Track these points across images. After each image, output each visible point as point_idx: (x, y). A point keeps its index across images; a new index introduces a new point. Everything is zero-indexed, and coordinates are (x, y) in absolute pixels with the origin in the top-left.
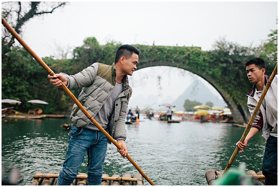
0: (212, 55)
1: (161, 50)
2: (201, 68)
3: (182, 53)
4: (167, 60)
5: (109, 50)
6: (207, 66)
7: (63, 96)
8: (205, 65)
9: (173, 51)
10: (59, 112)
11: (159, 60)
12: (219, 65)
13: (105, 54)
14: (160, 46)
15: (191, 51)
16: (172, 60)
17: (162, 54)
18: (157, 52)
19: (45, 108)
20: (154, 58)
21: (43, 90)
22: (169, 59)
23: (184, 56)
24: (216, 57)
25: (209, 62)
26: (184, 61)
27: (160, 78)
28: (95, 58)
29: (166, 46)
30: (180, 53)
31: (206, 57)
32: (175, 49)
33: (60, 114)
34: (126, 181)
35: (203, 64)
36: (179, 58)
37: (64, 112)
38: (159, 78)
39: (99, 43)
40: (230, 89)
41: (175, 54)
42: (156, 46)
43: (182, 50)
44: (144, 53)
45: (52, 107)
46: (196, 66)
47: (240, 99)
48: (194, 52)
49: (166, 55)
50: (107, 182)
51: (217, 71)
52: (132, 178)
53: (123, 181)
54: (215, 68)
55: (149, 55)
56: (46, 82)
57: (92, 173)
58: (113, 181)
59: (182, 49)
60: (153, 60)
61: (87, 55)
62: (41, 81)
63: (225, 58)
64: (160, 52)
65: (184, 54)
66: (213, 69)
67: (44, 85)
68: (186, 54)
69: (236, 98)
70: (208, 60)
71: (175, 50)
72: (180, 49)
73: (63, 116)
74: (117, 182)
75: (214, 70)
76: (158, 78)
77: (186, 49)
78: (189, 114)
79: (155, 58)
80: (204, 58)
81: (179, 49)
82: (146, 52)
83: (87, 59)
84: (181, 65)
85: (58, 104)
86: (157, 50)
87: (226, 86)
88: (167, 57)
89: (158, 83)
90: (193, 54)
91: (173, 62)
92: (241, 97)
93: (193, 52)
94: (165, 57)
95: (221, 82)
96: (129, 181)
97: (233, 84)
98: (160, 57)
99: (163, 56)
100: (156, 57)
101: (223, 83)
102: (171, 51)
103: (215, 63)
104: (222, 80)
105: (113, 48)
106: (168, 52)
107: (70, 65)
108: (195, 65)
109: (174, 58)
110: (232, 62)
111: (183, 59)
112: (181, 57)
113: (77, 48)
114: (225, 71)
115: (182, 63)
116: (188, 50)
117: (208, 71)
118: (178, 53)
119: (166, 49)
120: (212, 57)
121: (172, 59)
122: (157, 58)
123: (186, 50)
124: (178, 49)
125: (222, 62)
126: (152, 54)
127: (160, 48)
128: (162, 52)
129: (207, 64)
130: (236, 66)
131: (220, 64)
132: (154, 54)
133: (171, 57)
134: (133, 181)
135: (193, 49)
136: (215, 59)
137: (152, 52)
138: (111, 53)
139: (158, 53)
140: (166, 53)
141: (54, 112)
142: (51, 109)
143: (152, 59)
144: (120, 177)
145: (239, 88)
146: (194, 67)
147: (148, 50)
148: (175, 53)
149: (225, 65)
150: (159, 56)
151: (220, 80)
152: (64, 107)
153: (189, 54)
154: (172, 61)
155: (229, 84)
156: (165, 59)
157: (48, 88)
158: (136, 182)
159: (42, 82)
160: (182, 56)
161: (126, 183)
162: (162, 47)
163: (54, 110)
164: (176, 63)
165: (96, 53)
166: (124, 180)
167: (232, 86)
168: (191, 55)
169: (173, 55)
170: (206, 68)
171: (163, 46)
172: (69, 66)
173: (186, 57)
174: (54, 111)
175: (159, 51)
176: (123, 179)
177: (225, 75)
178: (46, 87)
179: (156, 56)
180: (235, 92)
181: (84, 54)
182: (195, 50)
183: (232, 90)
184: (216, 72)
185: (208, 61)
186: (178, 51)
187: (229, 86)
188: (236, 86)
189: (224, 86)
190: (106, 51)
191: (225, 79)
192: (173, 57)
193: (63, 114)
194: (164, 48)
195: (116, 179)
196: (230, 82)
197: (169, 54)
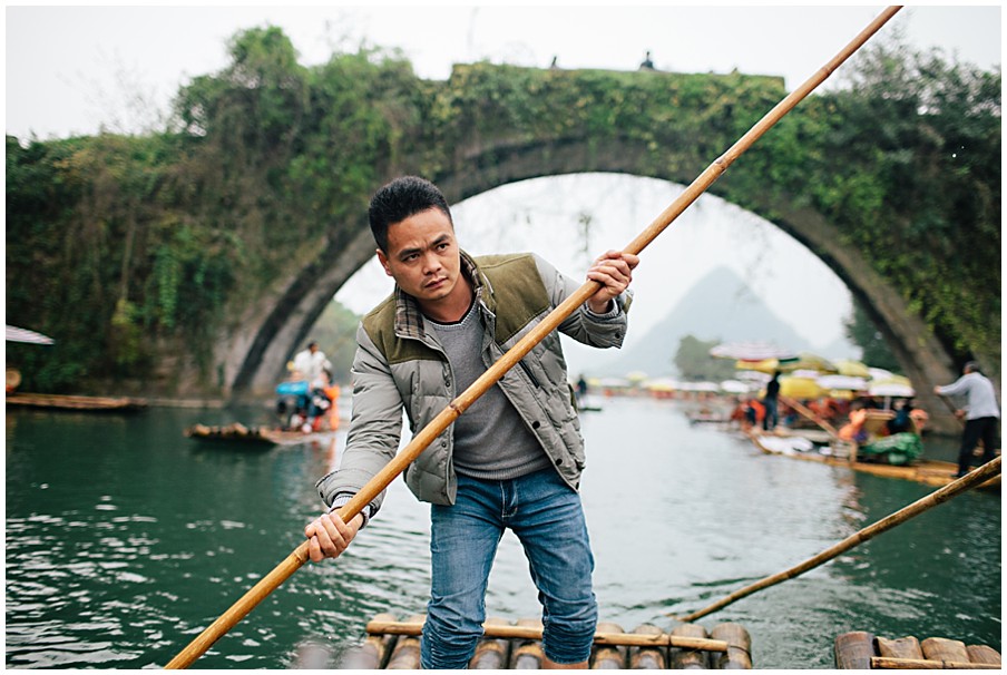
0: (839, 111)
1: (593, 86)
2: (784, 174)
3: (694, 102)
4: (624, 139)
5: (344, 85)
6: (817, 163)
7: (122, 304)
8: (807, 159)
9: (650, 94)
10: (109, 382)
11: (584, 139)
12: (874, 160)
13: (322, 102)
14: (591, 72)
15: (739, 91)
16: (647, 136)
17: (599, 109)
18: (571, 100)
19: (39, 364)
20: (559, 127)
21: (35, 279)
22: (634, 132)
23: (706, 115)
24: (862, 121)
25: (828, 148)
26: (703, 140)
27: (591, 223)
28: (275, 122)
29: (617, 72)
30: (685, 104)
31: (811, 122)
32: (660, 85)
33: (111, 393)
34: (686, 649)
35: (798, 157)
36: (678, 127)
37: (135, 384)
38: (586, 220)
39: (299, 54)
40: (922, 275)
41: (663, 108)
42: (567, 72)
43: (695, 89)
44: (511, 97)
45: (75, 358)
46: (762, 163)
47: (970, 321)
48: (755, 97)
49: (616, 110)
50: (617, 650)
51: (865, 188)
52: (709, 637)
53: (677, 649)
54: (854, 173)
55: (535, 110)
56: (51, 242)
57: (560, 625)
58: (637, 648)
59: (693, 84)
60: (556, 136)
61: (238, 108)
62: (29, 237)
63: (906, 126)
64: (590, 99)
65: (703, 106)
66: (846, 179)
67: (37, 255)
68: (715, 109)
69: (954, 320)
70: (818, 133)
71: (660, 91)
72: (686, 82)
73: (124, 401)
74: (653, 654)
75: (853, 182)
76: (581, 221)
77: (716, 84)
78: (698, 392)
79: (564, 124)
80: (800, 126)
81: (682, 86)
82: (524, 97)
83: (240, 130)
84: (692, 160)
85: (104, 345)
86: (575, 90)
87: (903, 260)
88: (624, 121)
89: (582, 244)
90: (746, 108)
91: (653, 146)
92: (975, 314)
93: (746, 96)
94: (611, 119)
95: (880, 243)
96: (696, 650)
97: (938, 252)
98: (588, 121)
99: (606, 114)
100: (570, 122)
101: (887, 247)
102: (640, 90)
103: (858, 146)
104: (886, 234)
105: (363, 78)
106: (627, 99)
107: (161, 156)
108: (756, 161)
109: (655, 127)
110: (940, 141)
111: (698, 129)
112: (691, 124)
113: (200, 80)
114: (900, 189)
115: (694, 149)
116: (725, 90)
117: (820, 189)
118: (675, 101)
119: (617, 85)
120: (838, 119)
121: (645, 129)
122: (575, 126)
123: (712, 89)
124: (674, 86)
125: (888, 147)
126: (550, 109)
127: (588, 78)
128: (599, 96)
129: (816, 155)
130: (958, 163)
131: (881, 155)
132: (562, 107)
133: (640, 120)
134: (711, 651)
135: (749, 85)
136: (854, 130)
137: (551, 99)
138: (353, 95)
139: (581, 102)
140: (620, 99)
141: (84, 383)
142: (70, 368)
143: (553, 130)
144: (665, 637)
145: (966, 270)
146: (752, 170)
147: (533, 88)
148: (660, 102)
149: (905, 157)
150: (583, 115)
151: (878, 232)
152: (126, 357)
153: (729, 108)
154: (647, 142)
155: (919, 254)
156: (614, 131)
157: (58, 267)
158: (725, 653)
159: (34, 240)
160: (695, 119)
161: (689, 657)
162: (600, 76)
163: (84, 372)
164: (664, 149)
165: (280, 100)
166: (678, 646)
167: (932, 261)
168: (738, 110)
169: (650, 112)
170: (809, 172)
171: (603, 71)
172: (154, 165)
173: (712, 121)
174: (86, 377)
175: (583, 93)
176: (674, 642)
177: (901, 209)
178: (48, 262)
179: (571, 117)
180: (947, 289)
181: (226, 106)
182: (758, 89)
183: (932, 281)
184: (861, 191)
185: (820, 139)
186: (673, 92)
187: (920, 263)
188: (950, 261)
189: (893, 260)
190: (329, 89)
191: (899, 230)
192: (651, 120)
193: (127, 392)
194: (607, 79)
195: (650, 643)
196: (921, 243)
197: (632, 109)
